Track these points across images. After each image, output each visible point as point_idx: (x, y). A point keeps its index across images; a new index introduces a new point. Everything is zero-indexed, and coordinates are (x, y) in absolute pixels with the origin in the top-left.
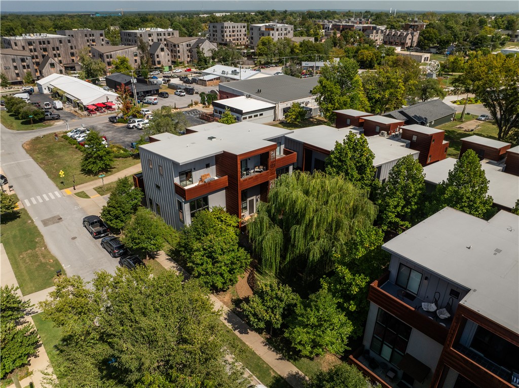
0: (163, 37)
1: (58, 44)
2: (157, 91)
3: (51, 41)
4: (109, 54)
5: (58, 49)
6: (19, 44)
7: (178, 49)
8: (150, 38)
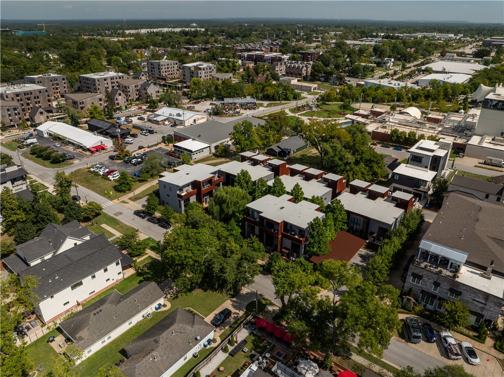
0: (115, 80)
1: (38, 94)
2: (129, 133)
3: (33, 92)
4: (81, 101)
5: (38, 98)
6: (9, 96)
7: (128, 90)
8: (105, 82)
